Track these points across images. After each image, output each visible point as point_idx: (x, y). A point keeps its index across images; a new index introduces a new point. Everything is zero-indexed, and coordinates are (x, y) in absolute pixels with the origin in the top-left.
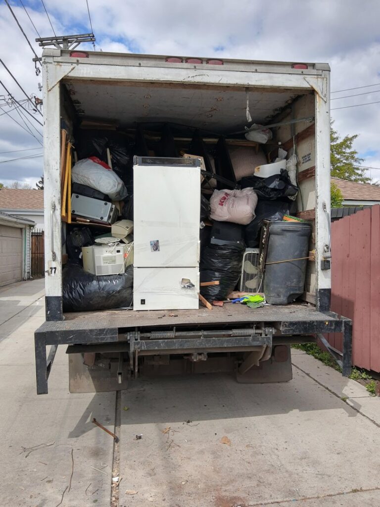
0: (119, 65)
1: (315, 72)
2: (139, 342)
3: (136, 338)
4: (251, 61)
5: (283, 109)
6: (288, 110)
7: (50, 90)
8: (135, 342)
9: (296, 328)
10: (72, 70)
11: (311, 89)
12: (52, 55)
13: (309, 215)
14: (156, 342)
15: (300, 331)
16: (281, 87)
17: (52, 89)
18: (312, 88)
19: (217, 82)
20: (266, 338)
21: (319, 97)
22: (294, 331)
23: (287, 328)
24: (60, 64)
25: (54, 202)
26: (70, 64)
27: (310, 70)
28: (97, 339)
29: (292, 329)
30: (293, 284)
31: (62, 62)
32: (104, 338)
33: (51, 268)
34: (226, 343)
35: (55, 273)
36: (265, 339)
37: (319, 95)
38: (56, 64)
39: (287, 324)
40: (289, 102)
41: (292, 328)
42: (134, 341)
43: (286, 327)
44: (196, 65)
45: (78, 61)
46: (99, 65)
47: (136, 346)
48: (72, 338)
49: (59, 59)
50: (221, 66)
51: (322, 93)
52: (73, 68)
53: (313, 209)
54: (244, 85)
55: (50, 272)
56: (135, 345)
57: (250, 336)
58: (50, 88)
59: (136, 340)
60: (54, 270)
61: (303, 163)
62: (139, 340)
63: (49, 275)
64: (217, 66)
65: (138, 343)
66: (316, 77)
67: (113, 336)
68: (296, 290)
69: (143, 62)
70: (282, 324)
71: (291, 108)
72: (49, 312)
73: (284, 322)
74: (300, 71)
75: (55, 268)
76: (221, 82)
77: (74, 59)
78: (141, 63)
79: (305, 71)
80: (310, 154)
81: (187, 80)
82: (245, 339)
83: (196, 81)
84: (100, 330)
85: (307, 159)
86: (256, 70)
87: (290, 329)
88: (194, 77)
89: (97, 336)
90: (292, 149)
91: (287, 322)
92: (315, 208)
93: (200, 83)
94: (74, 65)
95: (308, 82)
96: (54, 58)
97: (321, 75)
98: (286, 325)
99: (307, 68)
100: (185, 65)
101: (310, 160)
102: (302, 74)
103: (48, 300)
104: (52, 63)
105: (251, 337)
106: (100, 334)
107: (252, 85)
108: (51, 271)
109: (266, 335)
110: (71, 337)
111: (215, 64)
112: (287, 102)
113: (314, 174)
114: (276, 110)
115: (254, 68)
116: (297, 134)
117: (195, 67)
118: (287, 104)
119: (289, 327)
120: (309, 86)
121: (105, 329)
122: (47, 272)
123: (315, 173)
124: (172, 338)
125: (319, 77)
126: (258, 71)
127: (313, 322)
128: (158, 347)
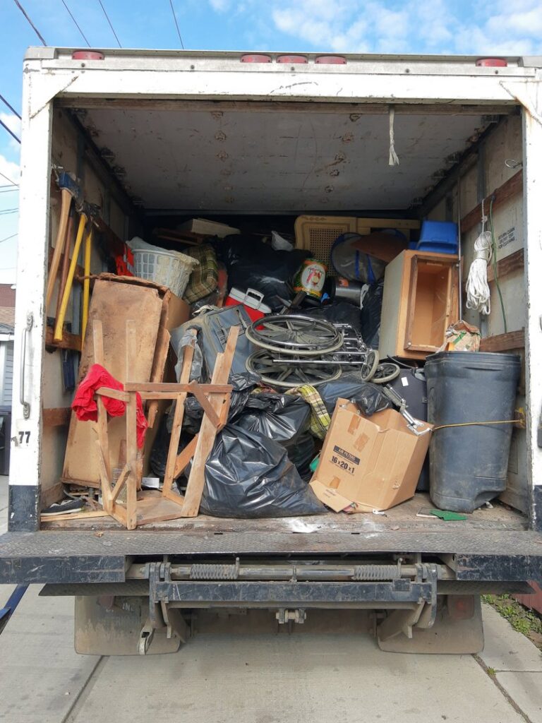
0: (155, 71)
1: (520, 71)
2: (167, 585)
3: (162, 576)
4: (399, 56)
5: (462, 156)
6: (473, 157)
7: (33, 117)
8: (158, 585)
9: (487, 569)
10: (73, 81)
11: (515, 103)
12: (39, 57)
13: (513, 340)
14: (199, 586)
15: (494, 575)
16: (454, 100)
17: (36, 114)
18: (517, 100)
19: (334, 95)
20: (424, 586)
21: (531, 116)
22: (482, 574)
23: (466, 568)
24: (53, 71)
25: (32, 313)
26: (70, 72)
27: (513, 68)
28: (85, 575)
29: (478, 571)
30: (486, 473)
31: (56, 69)
32: (98, 575)
33: (21, 433)
34: (340, 593)
35: (27, 441)
36: (422, 590)
37: (529, 113)
38: (46, 71)
39: (467, 559)
40: (474, 140)
41: (478, 568)
42: (158, 582)
43: (465, 565)
44: (294, 65)
45: (83, 65)
46: (120, 70)
47: (161, 592)
48: (36, 571)
49: (53, 64)
50: (342, 66)
51: (536, 109)
52: (75, 78)
53: (520, 329)
54: (384, 99)
55: (19, 441)
56: (158, 590)
57: (391, 581)
58: (33, 113)
59: (162, 580)
60: (25, 436)
61: (500, 247)
62: (167, 581)
63: (16, 445)
64: (335, 67)
65: (165, 587)
66: (524, 79)
67: (116, 570)
68: (492, 484)
69: (200, 64)
70: (457, 559)
71: (477, 152)
72: (13, 514)
73: (462, 556)
74: (492, 70)
75: (28, 433)
76: (340, 95)
77: (78, 63)
78: (196, 66)
79: (502, 70)
80: (514, 229)
81: (277, 92)
82: (381, 588)
83: (295, 95)
84: (91, 558)
85: (508, 239)
86: (407, 71)
87: (473, 569)
88: (290, 86)
89: (85, 569)
90: (479, 225)
91: (467, 556)
92: (524, 328)
93: (302, 97)
94: (78, 73)
95: (507, 91)
96: (43, 61)
97: (533, 77)
98: (465, 560)
99: (506, 65)
100: (274, 66)
101: (513, 240)
102: (497, 74)
103: (14, 491)
104: (38, 71)
105: (392, 584)
106: (89, 567)
107: (399, 99)
108: (21, 439)
109: (424, 580)
110: (34, 570)
111: (332, 62)
112: (469, 140)
113: (520, 264)
114: (450, 158)
115: (403, 66)
116: (488, 196)
117: (293, 69)
118: (469, 145)
119: (472, 566)
120: (511, 98)
121: (99, 557)
122: (13, 439)
123: (523, 262)
124: (233, 580)
125: (530, 79)
126: (410, 72)
127: (524, 558)
128: (204, 597)
